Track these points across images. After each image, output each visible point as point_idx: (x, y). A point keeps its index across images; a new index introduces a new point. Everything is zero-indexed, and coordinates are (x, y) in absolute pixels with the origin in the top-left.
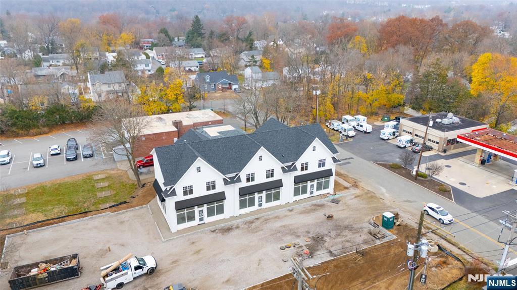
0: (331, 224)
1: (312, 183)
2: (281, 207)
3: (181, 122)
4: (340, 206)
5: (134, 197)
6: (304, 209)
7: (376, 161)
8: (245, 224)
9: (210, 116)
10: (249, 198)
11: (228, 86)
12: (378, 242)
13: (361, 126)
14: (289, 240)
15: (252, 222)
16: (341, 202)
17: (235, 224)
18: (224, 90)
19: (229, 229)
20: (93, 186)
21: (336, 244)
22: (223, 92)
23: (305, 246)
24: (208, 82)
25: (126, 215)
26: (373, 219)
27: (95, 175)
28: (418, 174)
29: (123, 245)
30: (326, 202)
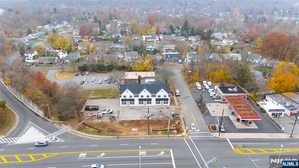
3: (141, 76)
19: (134, 108)
24: (169, 58)
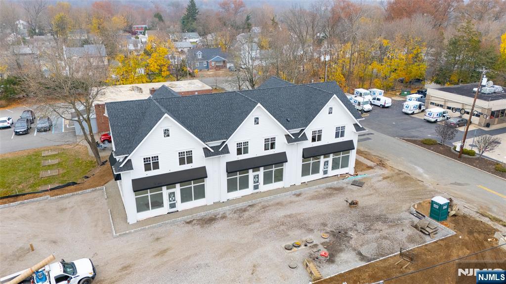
0: (356, 213)
1: (326, 159)
2: (284, 190)
4: (365, 190)
5: (88, 177)
6: (316, 194)
7: (402, 137)
8: (235, 213)
9: (198, 86)
10: (240, 178)
11: (222, 64)
12: (429, 240)
13: (378, 99)
14: (297, 235)
15: (245, 210)
16: (365, 185)
17: (222, 213)
18: (218, 68)
20: (39, 164)
21: (368, 242)
23: (323, 244)
25: (72, 200)
26: (414, 206)
27: (44, 150)
28: (463, 151)
29: (54, 242)
30: (345, 185)
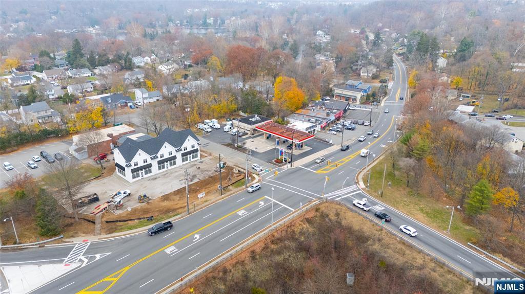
0: (199, 170)
1: (190, 156)
3: (112, 134)
5: (103, 174)
6: (187, 167)
8: (162, 176)
9: (126, 129)
10: (162, 165)
11: (124, 104)
12: (218, 173)
13: (215, 125)
14: (182, 178)
15: (165, 175)
16: (204, 162)
17: (158, 176)
21: (201, 176)
22: (122, 108)
23: (189, 178)
24: (110, 103)
25: (104, 180)
27: (73, 167)
28: (238, 146)
30: (197, 163)
